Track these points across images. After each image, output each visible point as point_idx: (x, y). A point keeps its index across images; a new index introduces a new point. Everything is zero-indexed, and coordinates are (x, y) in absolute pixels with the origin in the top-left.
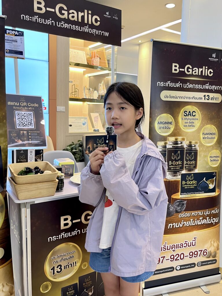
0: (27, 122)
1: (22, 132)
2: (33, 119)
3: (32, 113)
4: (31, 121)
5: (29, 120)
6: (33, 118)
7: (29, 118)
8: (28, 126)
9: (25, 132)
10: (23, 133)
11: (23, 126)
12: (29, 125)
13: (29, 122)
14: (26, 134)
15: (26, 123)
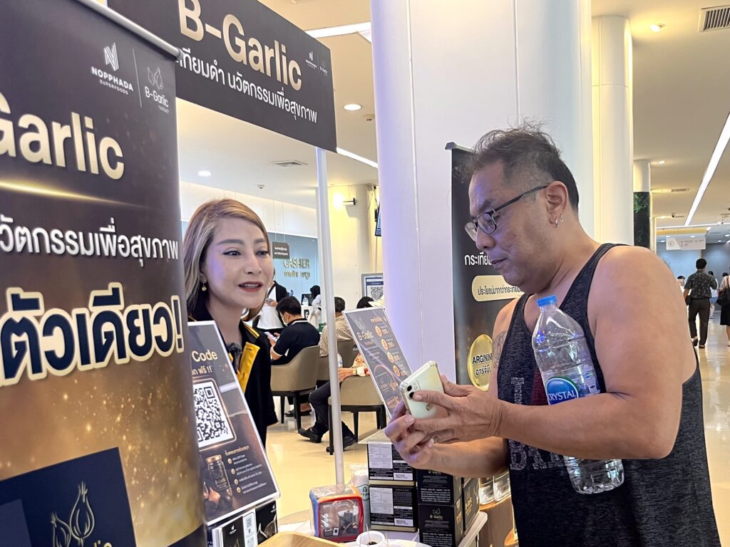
0: (210, 420)
1: (209, 460)
2: (220, 407)
3: (210, 384)
4: (219, 416)
5: (213, 413)
6: (219, 403)
7: (210, 405)
8: (217, 433)
9: (217, 458)
10: (215, 463)
11: (207, 438)
12: (218, 430)
13: (215, 418)
14: (222, 466)
15: (208, 423)
